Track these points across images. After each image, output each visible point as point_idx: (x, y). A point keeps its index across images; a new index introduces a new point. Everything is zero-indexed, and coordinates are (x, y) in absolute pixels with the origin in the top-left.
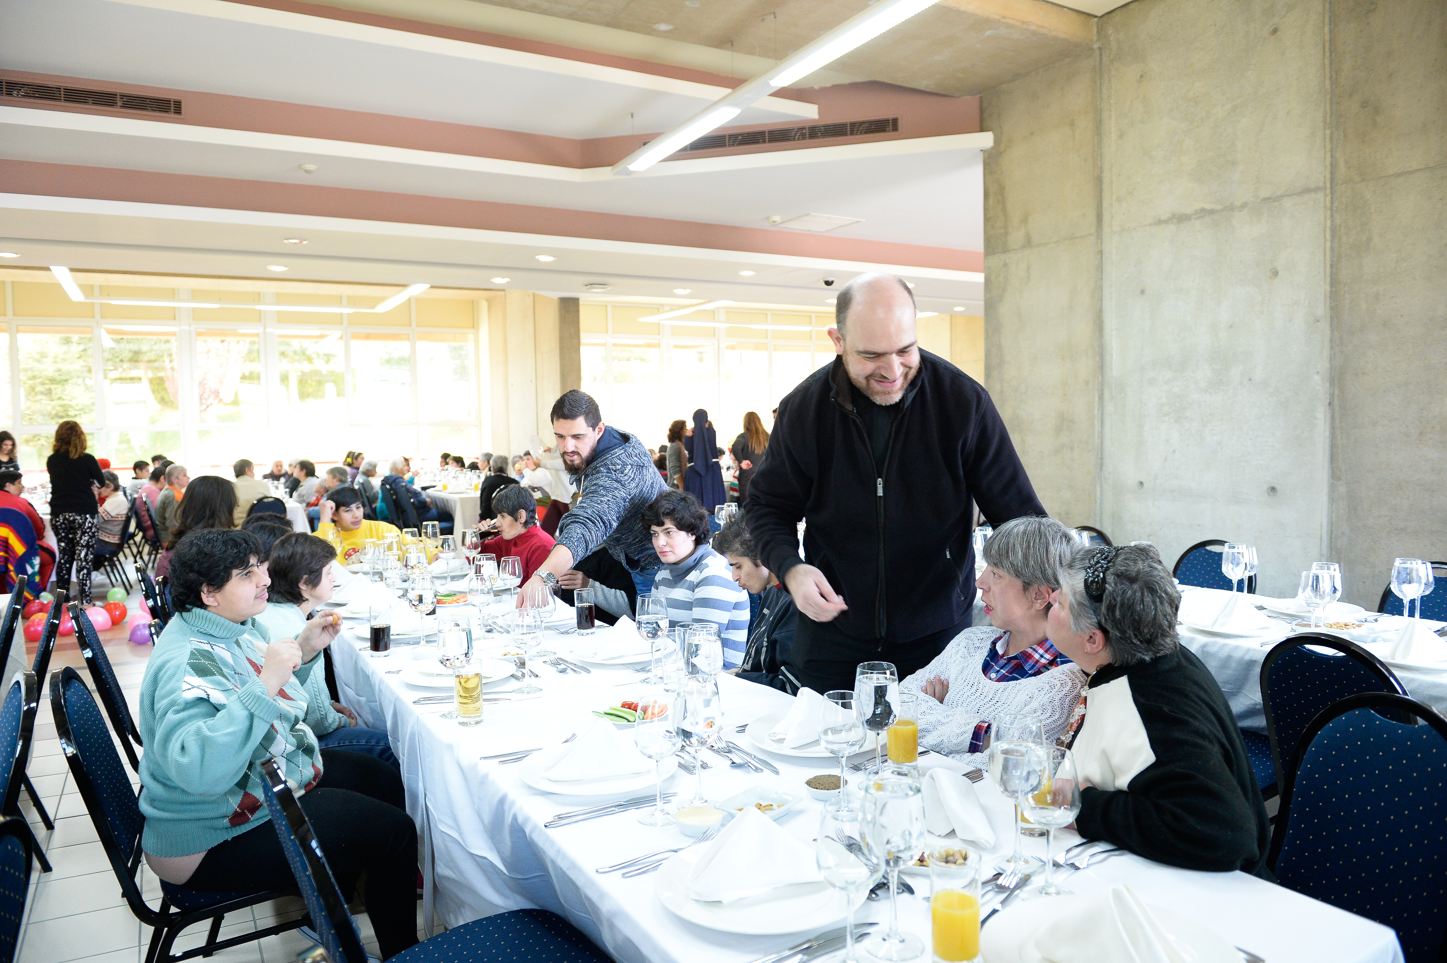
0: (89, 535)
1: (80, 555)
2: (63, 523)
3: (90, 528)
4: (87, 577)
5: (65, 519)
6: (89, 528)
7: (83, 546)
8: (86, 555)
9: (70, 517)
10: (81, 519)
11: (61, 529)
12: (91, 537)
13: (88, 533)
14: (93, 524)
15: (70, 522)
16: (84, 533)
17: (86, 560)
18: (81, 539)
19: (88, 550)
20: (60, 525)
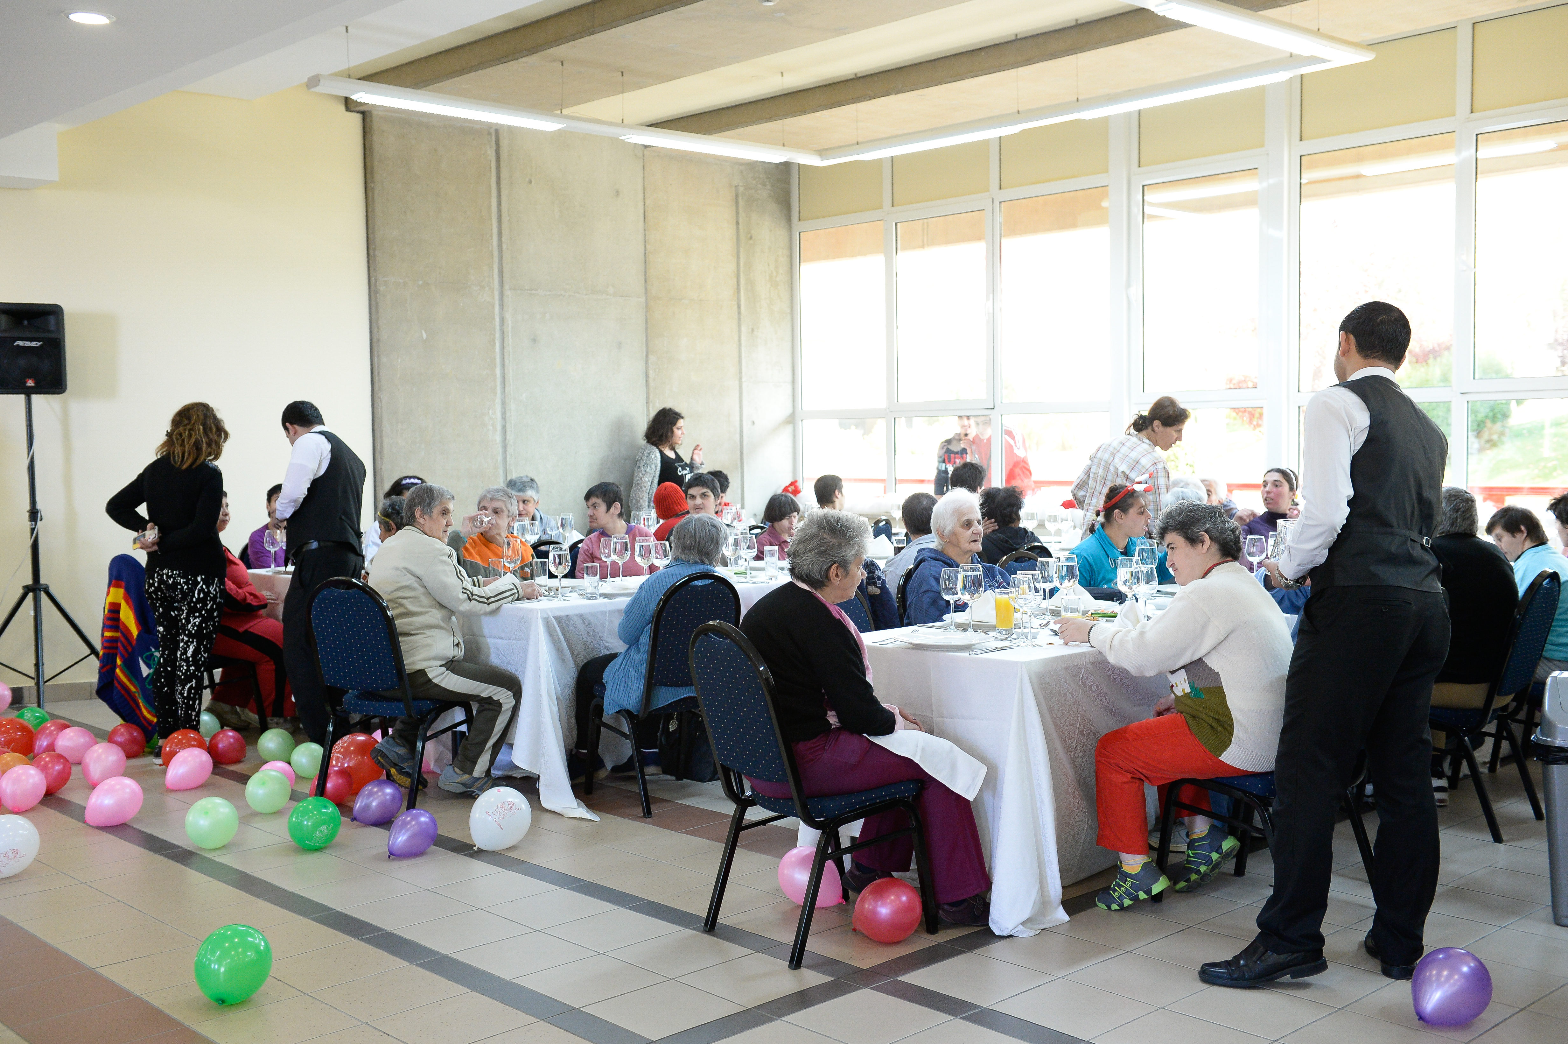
0: (201, 615)
1: (185, 652)
2: (158, 589)
3: (203, 601)
4: (195, 694)
5: (161, 581)
6: (199, 600)
7: (190, 635)
8: (196, 652)
9: (169, 577)
10: (186, 583)
11: (157, 599)
12: (204, 620)
13: (200, 611)
14: (207, 594)
15: (168, 587)
16: (192, 611)
17: (195, 662)
18: (188, 622)
19: (199, 644)
20: (155, 592)
